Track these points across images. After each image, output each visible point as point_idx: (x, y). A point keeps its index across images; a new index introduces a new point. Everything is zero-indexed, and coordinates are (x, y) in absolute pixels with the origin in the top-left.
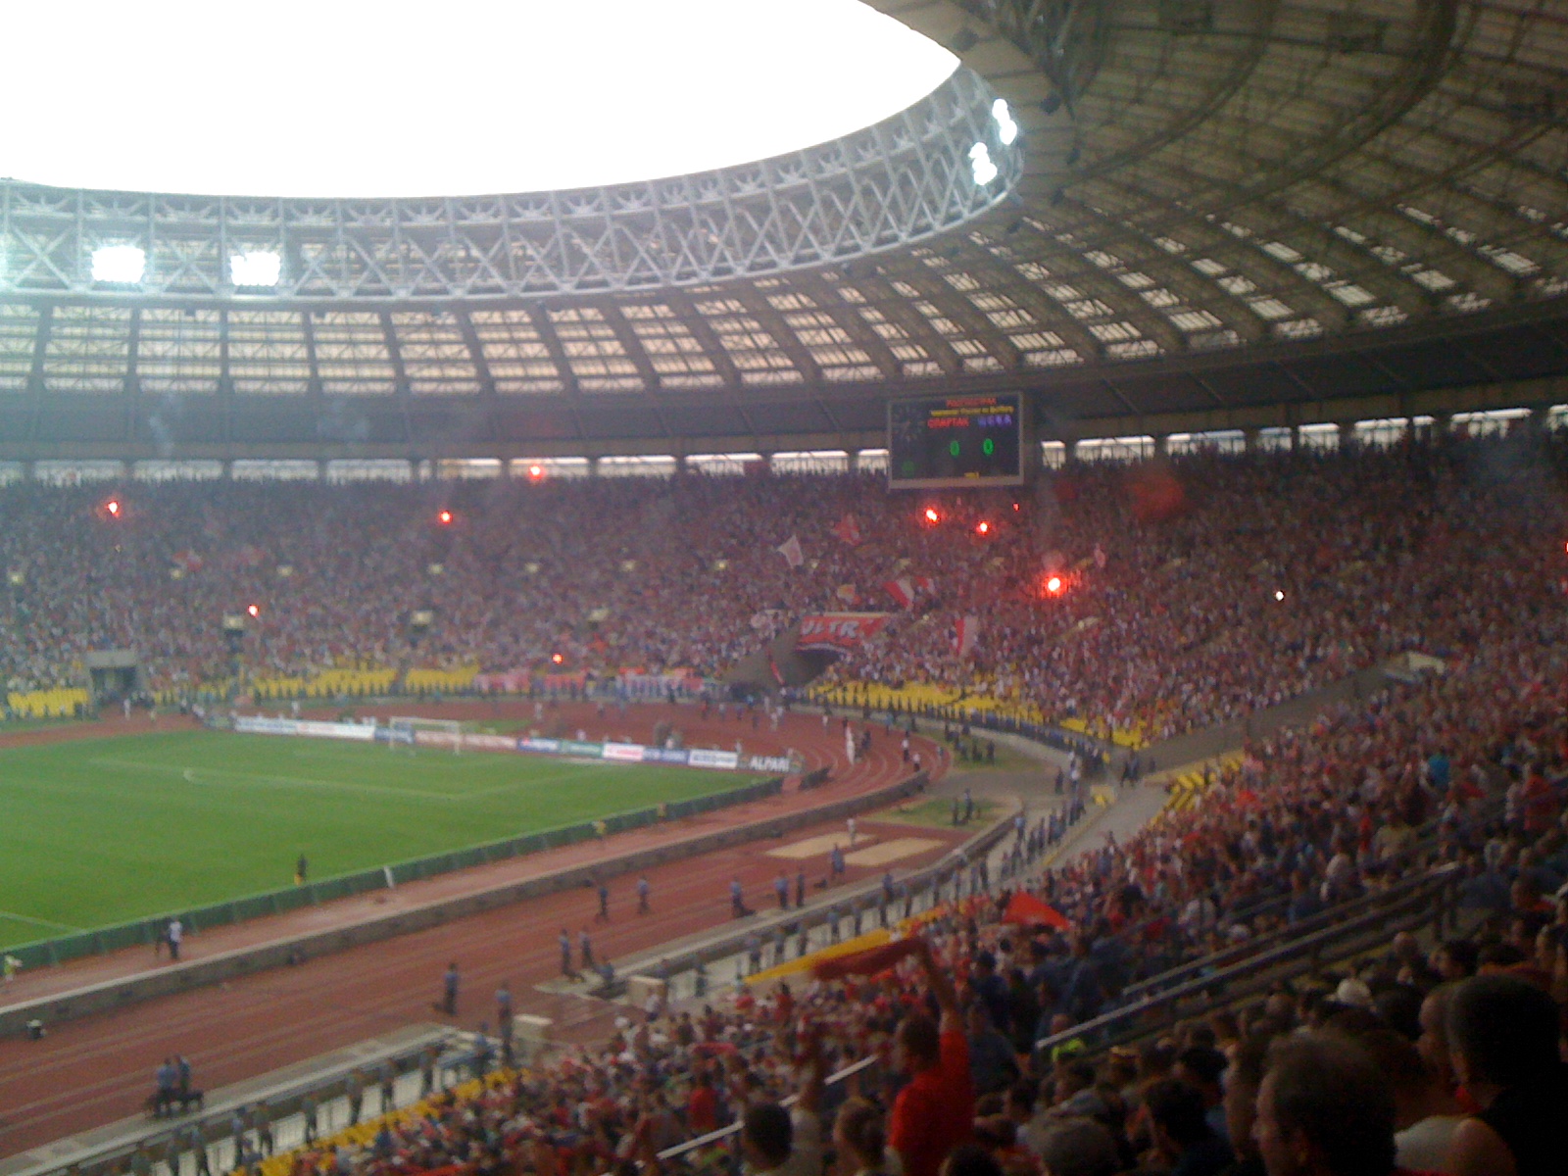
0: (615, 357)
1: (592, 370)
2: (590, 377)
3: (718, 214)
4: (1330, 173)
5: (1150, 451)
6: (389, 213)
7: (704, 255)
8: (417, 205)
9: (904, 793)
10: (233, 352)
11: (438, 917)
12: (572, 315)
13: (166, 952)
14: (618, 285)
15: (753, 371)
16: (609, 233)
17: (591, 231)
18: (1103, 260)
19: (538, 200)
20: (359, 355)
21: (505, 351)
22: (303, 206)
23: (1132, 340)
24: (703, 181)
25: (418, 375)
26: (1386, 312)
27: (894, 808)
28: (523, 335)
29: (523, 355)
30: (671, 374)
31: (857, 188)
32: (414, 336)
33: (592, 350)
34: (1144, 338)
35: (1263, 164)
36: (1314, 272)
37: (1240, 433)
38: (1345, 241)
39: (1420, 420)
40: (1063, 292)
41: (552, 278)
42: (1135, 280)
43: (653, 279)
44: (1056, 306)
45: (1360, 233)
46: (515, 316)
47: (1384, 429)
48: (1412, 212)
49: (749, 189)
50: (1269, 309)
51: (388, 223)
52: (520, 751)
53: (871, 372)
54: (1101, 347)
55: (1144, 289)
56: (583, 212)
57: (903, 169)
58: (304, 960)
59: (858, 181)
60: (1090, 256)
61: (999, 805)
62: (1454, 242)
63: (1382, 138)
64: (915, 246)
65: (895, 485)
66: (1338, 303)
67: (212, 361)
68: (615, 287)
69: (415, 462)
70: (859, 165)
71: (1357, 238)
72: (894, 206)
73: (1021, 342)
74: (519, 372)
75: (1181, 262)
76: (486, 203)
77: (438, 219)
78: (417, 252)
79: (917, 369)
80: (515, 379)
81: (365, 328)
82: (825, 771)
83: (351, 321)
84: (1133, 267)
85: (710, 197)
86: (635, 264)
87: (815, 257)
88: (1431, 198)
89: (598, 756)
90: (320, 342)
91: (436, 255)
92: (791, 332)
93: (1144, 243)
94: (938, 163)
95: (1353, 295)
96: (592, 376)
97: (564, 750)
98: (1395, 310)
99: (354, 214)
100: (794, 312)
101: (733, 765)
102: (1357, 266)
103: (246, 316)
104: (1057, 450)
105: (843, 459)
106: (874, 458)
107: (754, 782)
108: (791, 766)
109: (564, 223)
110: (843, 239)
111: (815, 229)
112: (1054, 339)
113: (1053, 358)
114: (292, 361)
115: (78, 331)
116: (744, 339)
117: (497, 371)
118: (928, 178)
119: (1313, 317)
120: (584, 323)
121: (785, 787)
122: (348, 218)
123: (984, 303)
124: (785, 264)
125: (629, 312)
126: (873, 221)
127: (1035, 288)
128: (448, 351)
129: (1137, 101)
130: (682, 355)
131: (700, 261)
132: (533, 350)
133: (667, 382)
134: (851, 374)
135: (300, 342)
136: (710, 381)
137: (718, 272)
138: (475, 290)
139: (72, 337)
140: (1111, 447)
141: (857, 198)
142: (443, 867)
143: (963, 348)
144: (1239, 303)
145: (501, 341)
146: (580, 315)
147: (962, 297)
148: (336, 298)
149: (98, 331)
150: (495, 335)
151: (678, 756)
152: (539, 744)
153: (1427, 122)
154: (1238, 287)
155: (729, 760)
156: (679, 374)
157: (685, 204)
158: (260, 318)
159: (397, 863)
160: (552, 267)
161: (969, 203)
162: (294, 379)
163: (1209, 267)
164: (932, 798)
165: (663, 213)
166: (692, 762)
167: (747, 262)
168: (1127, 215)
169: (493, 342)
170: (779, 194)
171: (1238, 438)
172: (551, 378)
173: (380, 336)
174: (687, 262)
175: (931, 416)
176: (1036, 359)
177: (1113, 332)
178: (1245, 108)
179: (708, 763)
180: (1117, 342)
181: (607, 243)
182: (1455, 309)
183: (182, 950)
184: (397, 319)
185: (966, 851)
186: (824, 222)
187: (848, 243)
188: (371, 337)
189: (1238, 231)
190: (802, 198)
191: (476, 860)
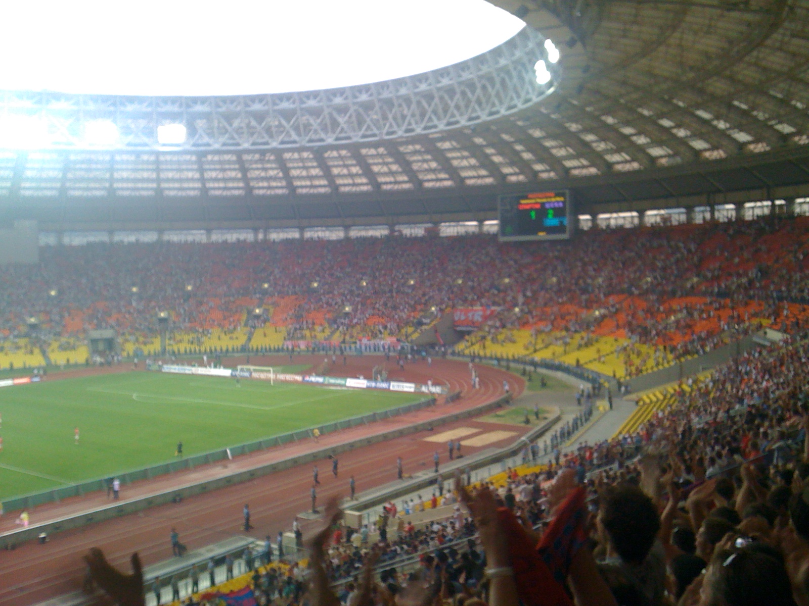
0: (357, 175)
1: (346, 181)
2: (345, 185)
3: (407, 100)
4: (728, 73)
5: (636, 221)
6: (239, 104)
7: (400, 121)
8: (253, 99)
9: (499, 406)
10: (163, 176)
11: (251, 476)
12: (335, 154)
13: (112, 496)
14: (357, 138)
15: (429, 181)
16: (351, 111)
17: (342, 110)
18: (610, 120)
19: (315, 94)
20: (226, 176)
21: (301, 172)
22: (195, 100)
23: (626, 162)
24: (399, 83)
25: (257, 185)
26: (760, 145)
27: (493, 414)
28: (310, 164)
29: (310, 174)
30: (387, 183)
31: (479, 86)
32: (254, 166)
33: (345, 171)
34: (633, 160)
35: (691, 68)
36: (722, 125)
37: (683, 210)
38: (738, 108)
39: (778, 202)
40: (590, 137)
41: (323, 136)
42: (628, 131)
43: (374, 135)
44: (586, 145)
45: (746, 103)
46: (305, 155)
47: (759, 207)
48: (772, 92)
49: (423, 87)
50: (699, 144)
51: (239, 108)
52: (304, 382)
53: (489, 181)
54: (610, 165)
55: (632, 135)
56: (338, 100)
57: (502, 75)
58: (181, 500)
59: (480, 82)
60: (603, 118)
61: (548, 412)
62: (795, 108)
63: (755, 53)
64: (511, 115)
65: (502, 239)
66: (734, 141)
67: (152, 181)
68: (355, 140)
69: (256, 230)
70: (480, 73)
71: (744, 107)
72: (498, 95)
73: (568, 164)
74: (308, 183)
75: (652, 121)
76: (288, 97)
77: (264, 105)
78: (254, 123)
79: (513, 179)
80: (306, 187)
81: (229, 162)
82: (459, 393)
83: (222, 159)
84: (627, 123)
85: (403, 91)
86: (364, 128)
87: (457, 122)
88: (782, 85)
89: (344, 386)
90: (207, 170)
91: (263, 124)
92: (448, 160)
93: (632, 111)
94: (520, 72)
95: (742, 137)
96: (346, 186)
97: (326, 382)
98: (765, 145)
99: (221, 104)
100: (450, 150)
101: (412, 390)
102: (744, 121)
103: (168, 158)
104: (587, 220)
105: (476, 226)
106: (492, 225)
107: (423, 400)
108: (442, 391)
109: (328, 107)
110: (472, 113)
111: (457, 107)
112: (585, 162)
113: (585, 172)
114: (192, 180)
115: (83, 166)
116: (425, 165)
117: (297, 183)
118: (515, 80)
119: (722, 149)
120: (341, 158)
121: (438, 403)
122: (218, 106)
123: (548, 143)
124: (442, 126)
125: (364, 151)
126: (487, 102)
127: (575, 135)
128: (272, 173)
129: (624, 36)
130: (391, 173)
131: (398, 126)
132: (315, 172)
133: (385, 187)
134: (480, 182)
135: (197, 170)
136: (406, 186)
137: (407, 131)
138: (282, 143)
139: (81, 169)
140: (616, 218)
141: (479, 91)
142: (258, 448)
143: (538, 167)
144: (683, 142)
145: (299, 168)
146: (338, 153)
147: (537, 141)
148: (211, 148)
149: (94, 166)
150: (296, 165)
151: (384, 385)
152: (314, 379)
153: (777, 44)
154: (681, 133)
155: (410, 387)
156: (390, 183)
157: (390, 95)
158: (175, 158)
159: (232, 447)
160: (322, 130)
161: (536, 93)
162: (194, 189)
163: (666, 123)
164: (513, 408)
165: (380, 100)
166: (391, 388)
167: (422, 125)
168: (621, 96)
169: (295, 168)
170: (439, 89)
171: (682, 213)
172: (324, 186)
173: (237, 166)
174: (391, 126)
175: (521, 204)
176: (576, 172)
177: (616, 158)
178: (681, 39)
179: (400, 389)
180: (618, 163)
181: (350, 117)
182: (796, 143)
183: (121, 495)
184: (246, 157)
185: (528, 438)
186: (462, 104)
187: (474, 115)
188: (232, 167)
189: (681, 104)
190: (451, 91)
191: (275, 444)
